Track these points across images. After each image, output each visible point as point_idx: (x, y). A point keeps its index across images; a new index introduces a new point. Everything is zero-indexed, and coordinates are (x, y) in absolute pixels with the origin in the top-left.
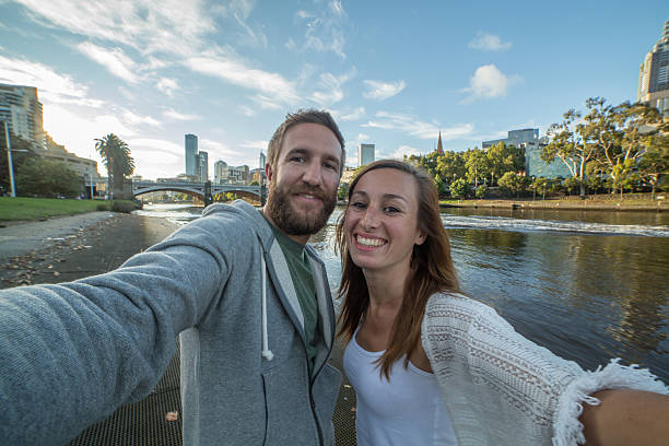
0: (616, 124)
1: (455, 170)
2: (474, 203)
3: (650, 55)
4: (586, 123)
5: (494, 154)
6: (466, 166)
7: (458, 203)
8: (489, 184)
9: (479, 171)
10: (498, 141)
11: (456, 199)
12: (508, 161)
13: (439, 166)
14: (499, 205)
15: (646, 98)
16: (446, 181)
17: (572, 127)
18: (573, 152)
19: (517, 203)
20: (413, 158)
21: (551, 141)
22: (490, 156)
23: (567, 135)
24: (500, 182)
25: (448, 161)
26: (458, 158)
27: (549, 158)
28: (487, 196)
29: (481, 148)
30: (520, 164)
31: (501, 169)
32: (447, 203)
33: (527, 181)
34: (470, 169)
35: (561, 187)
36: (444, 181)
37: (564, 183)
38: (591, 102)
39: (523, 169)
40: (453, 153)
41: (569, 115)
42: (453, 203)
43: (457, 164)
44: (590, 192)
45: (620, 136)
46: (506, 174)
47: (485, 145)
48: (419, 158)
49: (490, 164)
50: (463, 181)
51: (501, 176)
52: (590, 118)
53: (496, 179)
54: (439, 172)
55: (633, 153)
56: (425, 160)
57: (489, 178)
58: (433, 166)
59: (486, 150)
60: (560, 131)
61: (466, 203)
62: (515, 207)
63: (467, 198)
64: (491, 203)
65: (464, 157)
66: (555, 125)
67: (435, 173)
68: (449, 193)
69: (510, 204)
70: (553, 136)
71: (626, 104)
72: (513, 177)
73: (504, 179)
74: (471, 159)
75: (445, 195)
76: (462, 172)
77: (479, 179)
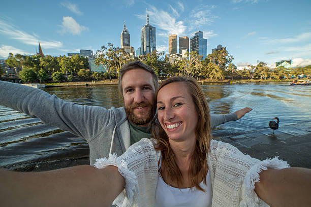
0: (117, 54)
1: (53, 67)
2: (67, 84)
4: (109, 52)
5: (74, 60)
6: (60, 64)
7: (58, 84)
8: (74, 75)
9: (68, 68)
10: (76, 54)
11: (57, 82)
12: (81, 63)
13: (42, 63)
14: (80, 84)
15: (123, 47)
17: (104, 52)
18: (106, 62)
19: (88, 83)
20: (19, 56)
21: (98, 57)
22: (72, 61)
23: (103, 55)
24: (79, 73)
25: (48, 61)
26: (55, 60)
27: (98, 63)
28: (73, 80)
29: (67, 56)
30: (87, 66)
31: (79, 67)
32: (51, 84)
33: (90, 73)
34: (62, 67)
35: (103, 76)
36: (47, 72)
37: (104, 74)
38: (109, 44)
39: (88, 68)
40: (51, 57)
41: (103, 47)
42: (55, 85)
43: (54, 63)
44: (112, 78)
45: (118, 58)
46: (81, 70)
47: (69, 55)
48: (25, 57)
49: (73, 64)
50: (59, 73)
51: (79, 71)
52: (109, 50)
53: (77, 72)
54: (43, 67)
55: (122, 65)
56: (30, 59)
57: (73, 71)
58: (38, 63)
59: (70, 57)
60: (101, 53)
61: (62, 84)
62: (87, 85)
63: (63, 82)
64: (76, 84)
65: (58, 60)
66: (98, 51)
67: (40, 67)
68: (52, 79)
69: (85, 83)
70: (98, 55)
71: (118, 48)
72: (84, 71)
73: (81, 72)
74: (62, 61)
75: (49, 80)
76: (58, 68)
77: (68, 72)
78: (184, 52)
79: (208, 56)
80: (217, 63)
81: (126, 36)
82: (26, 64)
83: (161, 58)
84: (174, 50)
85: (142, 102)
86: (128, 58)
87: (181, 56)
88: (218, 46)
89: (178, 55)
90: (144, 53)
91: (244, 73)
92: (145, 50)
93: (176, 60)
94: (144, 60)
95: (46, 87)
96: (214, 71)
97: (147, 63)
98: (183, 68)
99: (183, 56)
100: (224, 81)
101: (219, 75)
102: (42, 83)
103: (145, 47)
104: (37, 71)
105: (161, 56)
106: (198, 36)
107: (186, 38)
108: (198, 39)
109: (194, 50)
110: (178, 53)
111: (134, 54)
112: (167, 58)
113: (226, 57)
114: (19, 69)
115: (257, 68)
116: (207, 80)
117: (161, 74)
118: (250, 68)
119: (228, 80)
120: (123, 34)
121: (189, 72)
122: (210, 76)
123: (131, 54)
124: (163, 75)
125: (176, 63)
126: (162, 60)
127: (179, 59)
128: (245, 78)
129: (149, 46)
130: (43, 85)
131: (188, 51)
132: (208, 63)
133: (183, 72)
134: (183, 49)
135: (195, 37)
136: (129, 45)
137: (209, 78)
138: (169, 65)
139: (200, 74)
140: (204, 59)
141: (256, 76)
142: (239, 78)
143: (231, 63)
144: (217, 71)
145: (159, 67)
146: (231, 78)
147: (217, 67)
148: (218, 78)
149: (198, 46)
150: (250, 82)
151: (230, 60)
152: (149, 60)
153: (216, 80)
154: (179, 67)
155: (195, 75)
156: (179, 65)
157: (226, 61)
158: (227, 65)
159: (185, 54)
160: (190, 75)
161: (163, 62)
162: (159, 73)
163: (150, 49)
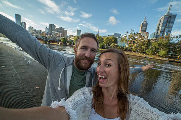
0: (135, 37)
1: (101, 41)
3: (142, 23)
4: (130, 35)
5: (111, 38)
7: (100, 49)
8: (108, 46)
9: (107, 42)
10: (112, 35)
11: (100, 48)
12: (113, 41)
15: (140, 32)
17: (127, 35)
18: (127, 41)
21: (123, 38)
23: (126, 37)
24: (111, 45)
26: (102, 38)
27: (122, 41)
29: (108, 36)
31: (112, 42)
33: (117, 46)
34: (104, 41)
35: (123, 49)
37: (124, 48)
38: (132, 30)
39: (116, 43)
40: (101, 36)
41: (127, 32)
44: (129, 51)
45: (135, 39)
46: (113, 44)
47: (109, 36)
49: (109, 40)
50: (102, 44)
51: (111, 44)
52: (131, 34)
55: (137, 43)
57: (109, 44)
60: (125, 36)
63: (103, 48)
66: (124, 34)
71: (137, 33)
74: (105, 39)
76: (102, 41)
77: (106, 44)
81: (145, 25)
85: (89, 58)
86: (143, 40)
90: (157, 36)
92: (159, 34)
94: (155, 42)
97: (158, 44)
103: (159, 32)
111: (148, 37)
117: (170, 53)
120: (143, 24)
123: (146, 37)
129: (164, 32)
136: (145, 31)
145: (169, 48)
152: (160, 41)
161: (175, 44)
162: (168, 52)
163: (163, 34)
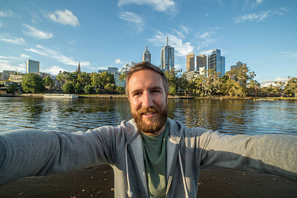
1: (86, 81)
2: (95, 96)
5: (103, 76)
6: (91, 79)
7: (88, 96)
8: (101, 88)
9: (97, 82)
10: (105, 71)
11: (87, 94)
12: (108, 79)
13: (79, 78)
14: (105, 97)
16: (82, 86)
19: (112, 96)
20: (65, 73)
21: (122, 74)
22: (101, 76)
24: (105, 87)
25: (83, 76)
26: (88, 75)
27: (122, 79)
28: (100, 93)
29: (98, 72)
30: (112, 81)
31: (106, 82)
32: (83, 95)
33: (115, 88)
34: (93, 81)
36: (81, 85)
39: (113, 83)
40: (85, 73)
41: (127, 65)
42: (85, 96)
43: (87, 78)
46: (107, 84)
47: (99, 71)
48: (68, 73)
49: (101, 79)
50: (90, 86)
53: (104, 86)
54: (79, 81)
56: (72, 75)
57: (101, 85)
58: (76, 78)
60: (125, 71)
61: (91, 96)
63: (92, 94)
64: (102, 96)
65: (91, 75)
66: (123, 68)
67: (77, 82)
68: (84, 91)
69: (109, 96)
70: (123, 72)
72: (110, 85)
73: (107, 86)
74: (94, 77)
75: (82, 92)
76: (90, 82)
77: (97, 86)
78: (202, 69)
79: (227, 72)
80: (237, 80)
81: (148, 56)
82: (68, 79)
83: (179, 75)
84: (191, 68)
87: (199, 73)
88: (237, 63)
89: (195, 72)
91: (270, 90)
92: (164, 68)
93: (194, 77)
95: (79, 97)
96: (233, 88)
98: (201, 85)
99: (201, 73)
100: (246, 98)
101: (239, 91)
102: (77, 94)
103: (164, 65)
104: (75, 84)
105: (179, 74)
106: (215, 55)
107: (203, 56)
108: (215, 57)
109: (212, 68)
110: (196, 70)
112: (184, 75)
113: (248, 74)
114: (63, 83)
115: (288, 85)
116: (226, 97)
117: (178, 90)
118: (278, 84)
119: (251, 97)
120: (145, 54)
121: (206, 89)
122: (229, 93)
124: (180, 91)
125: (194, 80)
126: (180, 77)
127: (196, 76)
128: (272, 96)
129: (168, 65)
130: (77, 96)
131: (206, 68)
132: (226, 79)
133: (201, 88)
134: (201, 67)
135: (212, 55)
137: (229, 95)
138: (186, 82)
139: (218, 91)
140: (222, 76)
141: (288, 93)
142: (264, 95)
143: (253, 79)
144: (236, 88)
145: (177, 84)
146: (254, 96)
147: (237, 84)
148: (238, 95)
149: (216, 63)
150: (280, 100)
151: (252, 76)
153: (236, 97)
154: (197, 84)
155: (212, 92)
156: (196, 82)
157: (247, 78)
158: (248, 82)
159: (202, 72)
160: (207, 91)
161: (180, 79)
162: (177, 89)
163: (168, 67)
